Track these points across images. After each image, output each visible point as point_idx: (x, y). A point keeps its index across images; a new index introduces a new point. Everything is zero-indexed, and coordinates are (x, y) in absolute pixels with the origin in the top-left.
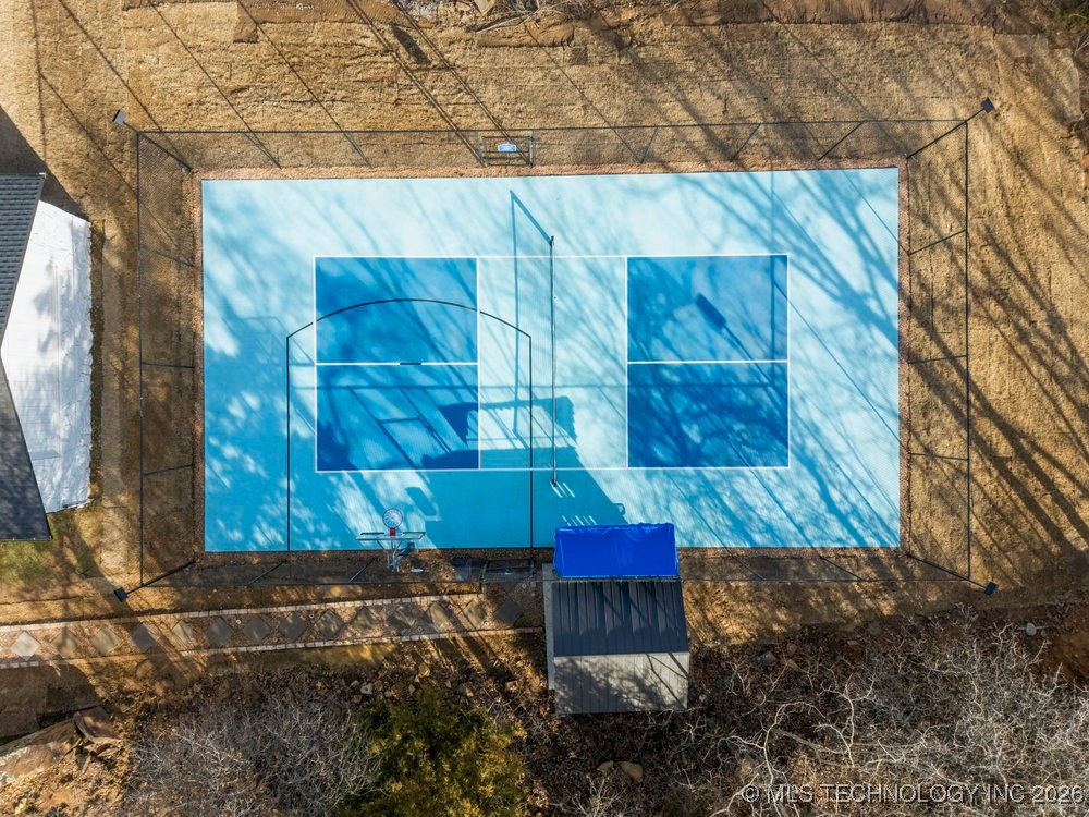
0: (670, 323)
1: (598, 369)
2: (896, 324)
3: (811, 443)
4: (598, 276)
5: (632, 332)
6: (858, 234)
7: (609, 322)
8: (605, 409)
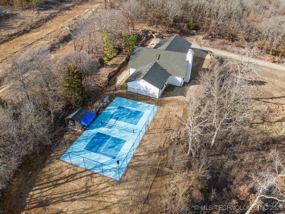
0: (113, 142)
1: (112, 133)
2: (92, 170)
3: (83, 153)
4: (125, 136)
5: (115, 138)
6: (110, 170)
7: (118, 136)
8: (106, 132)
